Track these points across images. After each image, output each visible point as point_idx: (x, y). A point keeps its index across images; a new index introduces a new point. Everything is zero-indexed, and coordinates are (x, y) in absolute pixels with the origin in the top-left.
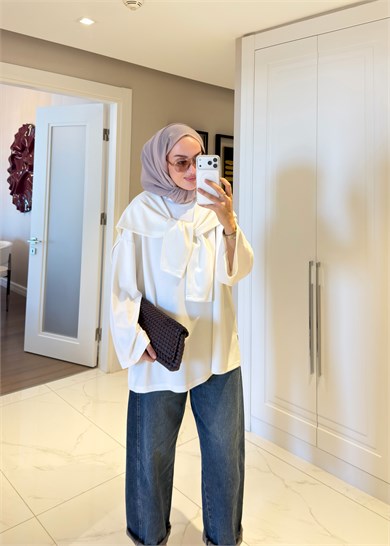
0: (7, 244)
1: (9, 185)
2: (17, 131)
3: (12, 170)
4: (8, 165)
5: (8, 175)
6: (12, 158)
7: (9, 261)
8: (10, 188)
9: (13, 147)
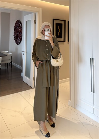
0: (11, 53)
1: (14, 37)
2: (15, 22)
3: (14, 33)
4: (14, 32)
5: (14, 34)
6: (14, 30)
7: (11, 58)
8: (14, 38)
9: (15, 27)
